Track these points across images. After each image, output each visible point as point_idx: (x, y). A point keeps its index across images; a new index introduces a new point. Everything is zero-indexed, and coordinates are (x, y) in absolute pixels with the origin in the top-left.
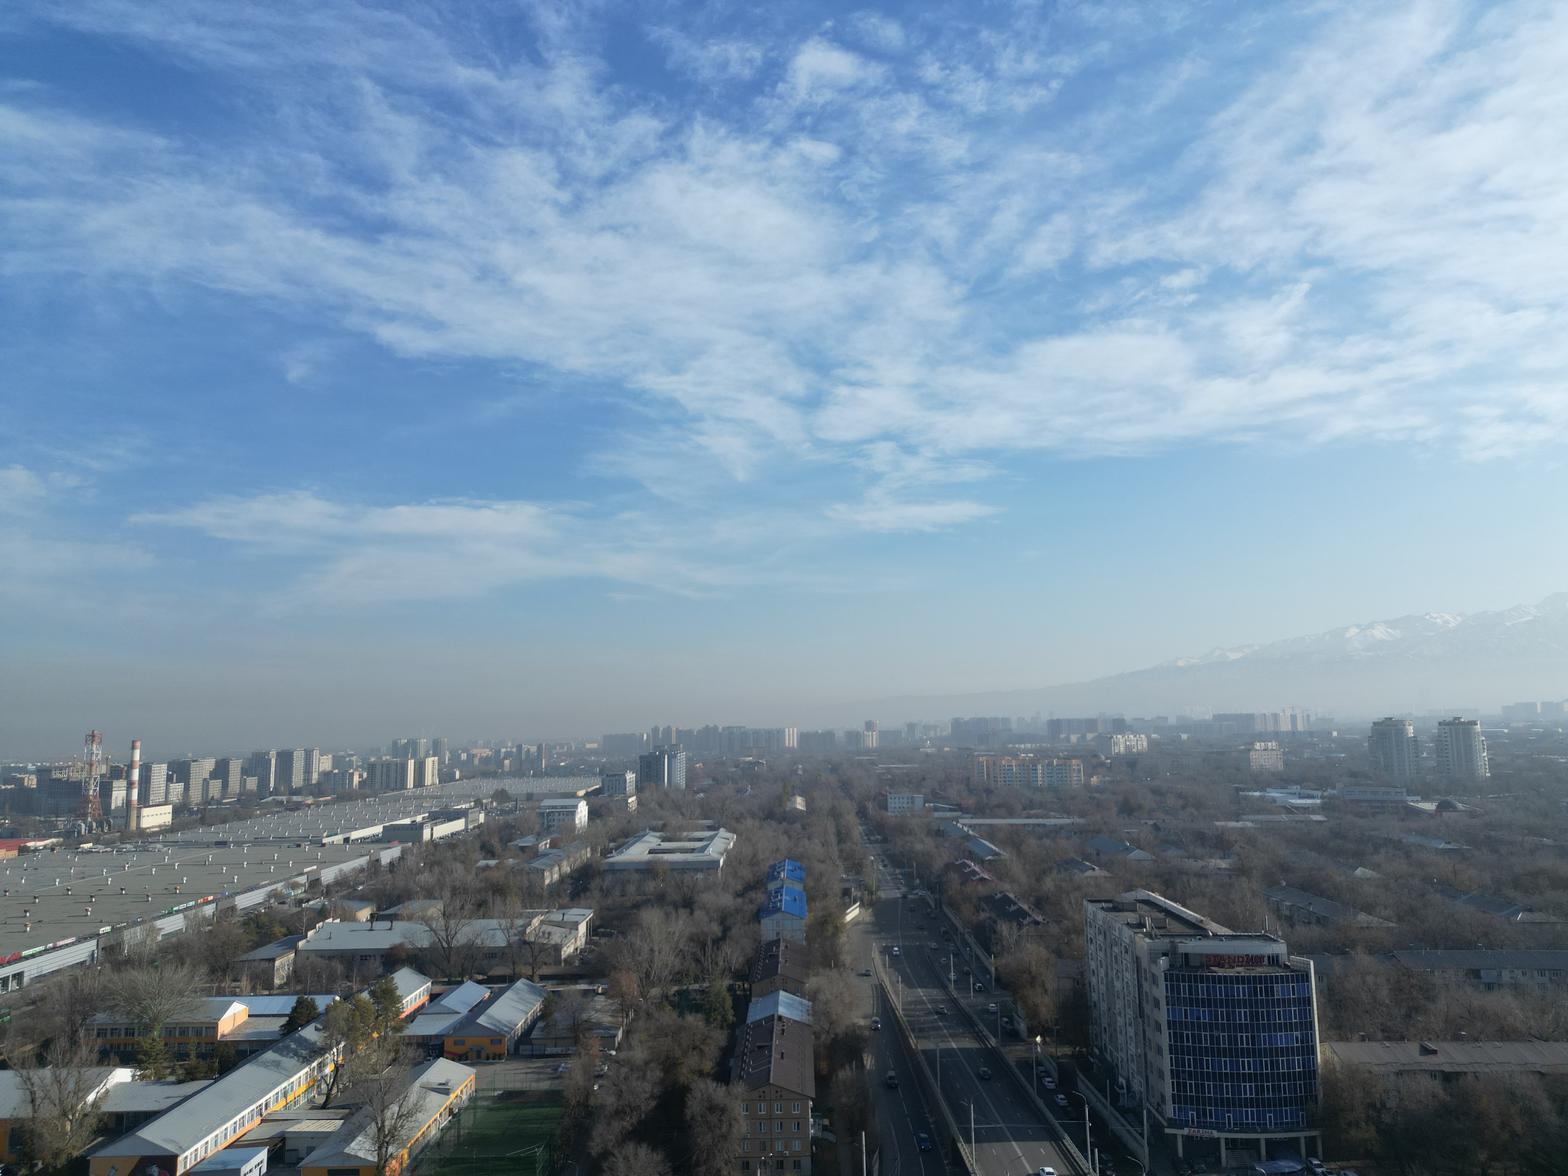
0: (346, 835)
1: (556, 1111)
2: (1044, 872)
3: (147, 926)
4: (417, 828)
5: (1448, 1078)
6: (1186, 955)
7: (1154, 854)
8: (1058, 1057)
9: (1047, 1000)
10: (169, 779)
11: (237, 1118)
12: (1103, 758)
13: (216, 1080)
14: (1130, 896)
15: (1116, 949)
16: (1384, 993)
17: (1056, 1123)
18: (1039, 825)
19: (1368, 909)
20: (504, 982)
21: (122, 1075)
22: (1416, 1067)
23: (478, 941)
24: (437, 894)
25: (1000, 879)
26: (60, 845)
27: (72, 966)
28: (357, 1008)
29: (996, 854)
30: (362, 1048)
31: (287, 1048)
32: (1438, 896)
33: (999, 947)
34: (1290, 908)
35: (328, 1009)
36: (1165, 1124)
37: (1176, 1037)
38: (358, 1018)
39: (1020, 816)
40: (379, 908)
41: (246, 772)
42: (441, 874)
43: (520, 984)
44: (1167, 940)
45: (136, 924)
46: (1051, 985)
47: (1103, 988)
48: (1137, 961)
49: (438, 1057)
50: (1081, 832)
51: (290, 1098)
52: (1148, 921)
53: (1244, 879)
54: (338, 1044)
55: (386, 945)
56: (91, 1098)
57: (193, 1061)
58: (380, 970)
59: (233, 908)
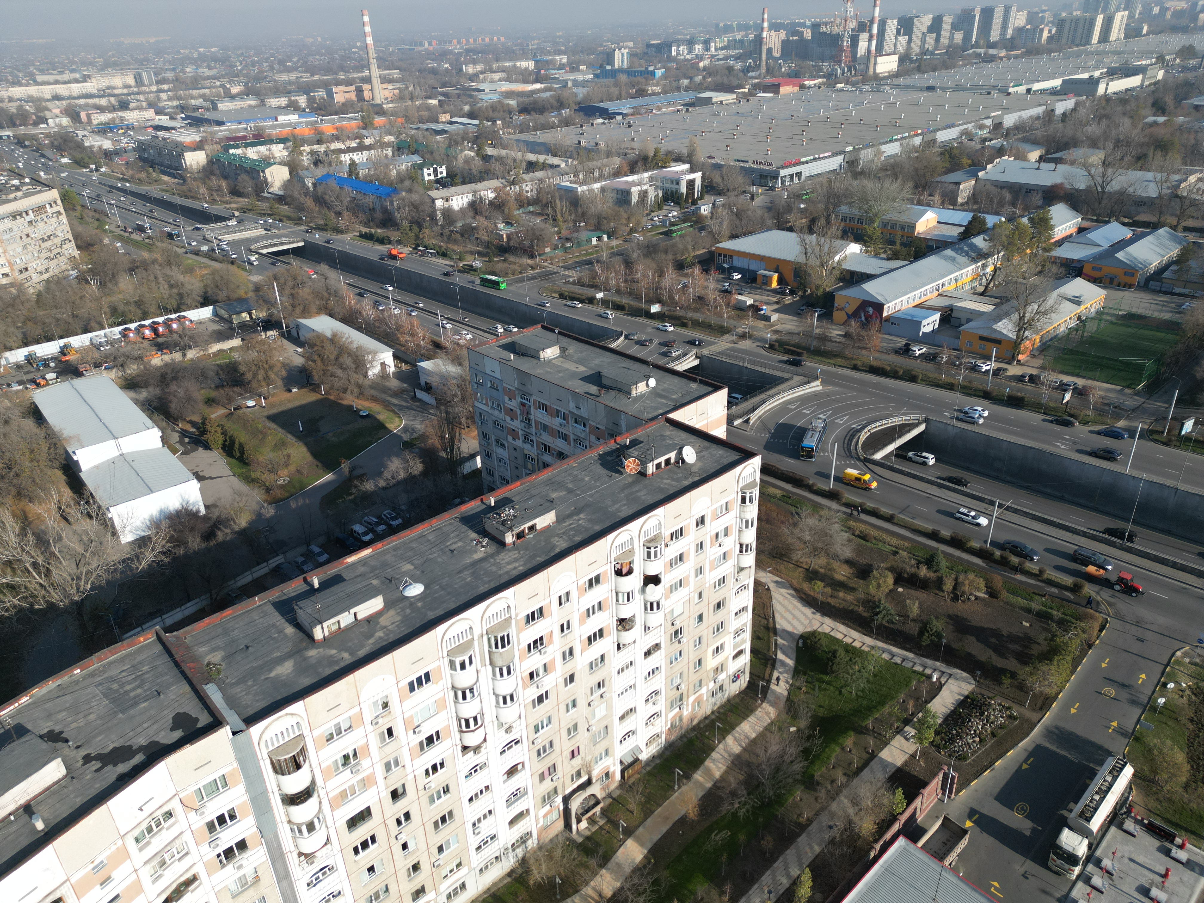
0: (1029, 87)
1: (1171, 337)
3: (876, 149)
4: (1094, 82)
10: (898, 33)
11: (923, 290)
13: (912, 262)
20: (1148, 228)
21: (854, 248)
23: (1131, 190)
24: (1100, 145)
26: (824, 84)
27: (828, 172)
28: (1017, 229)
30: (1016, 259)
31: (961, 249)
35: (995, 226)
38: (1016, 237)
40: (1047, 152)
41: (955, 27)
42: (1108, 126)
43: (1162, 231)
45: (868, 146)
49: (1076, 276)
51: (960, 283)
54: (999, 253)
55: (1049, 184)
56: (837, 258)
57: (898, 247)
58: (1040, 203)
59: (934, 141)
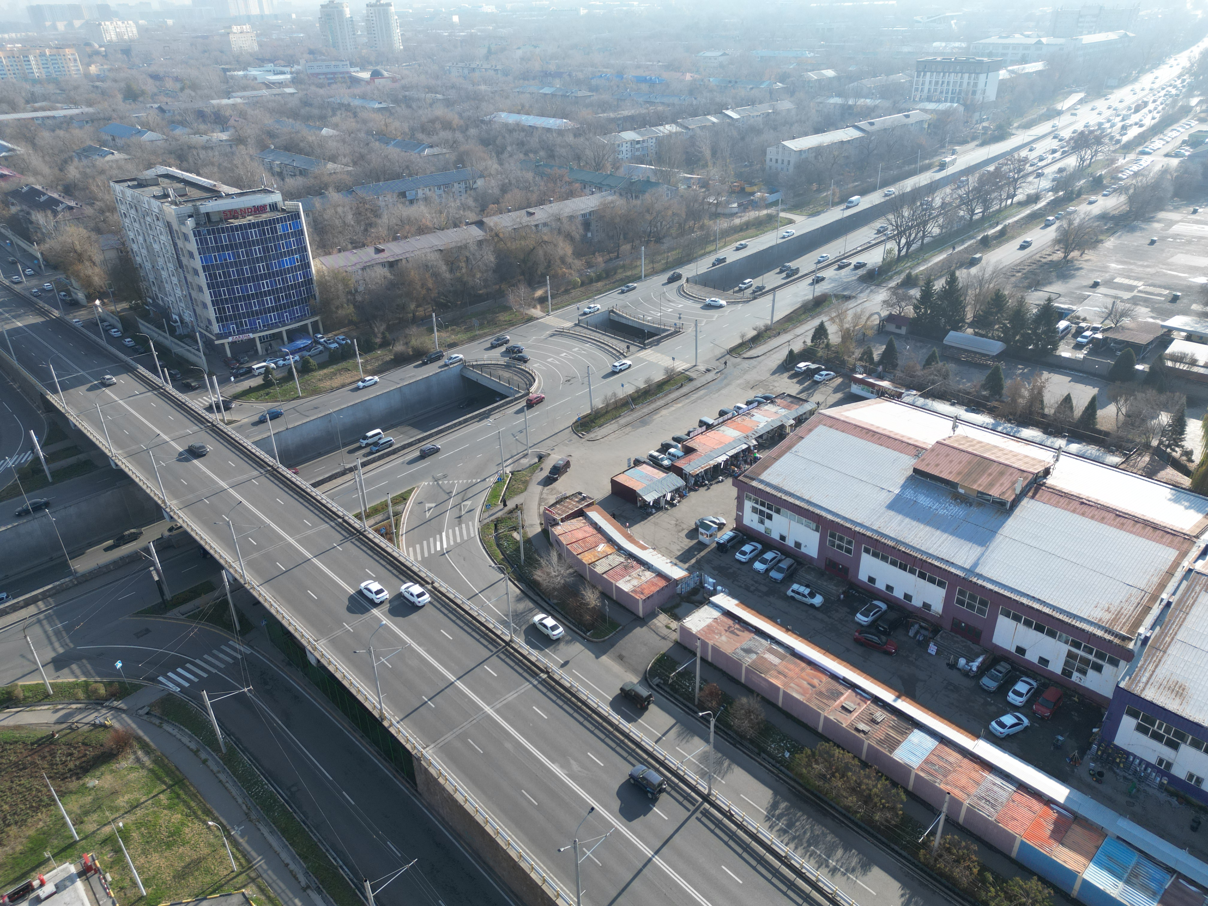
2: (65, 162)
5: (392, 265)
6: (208, 214)
7: (164, 134)
8: (118, 312)
9: (97, 270)
12: (96, 46)
14: (150, 174)
15: (148, 219)
16: (350, 218)
17: (128, 359)
18: (48, 118)
19: (333, 159)
22: (373, 262)
25: (22, 173)
29: (10, 150)
32: (377, 143)
33: (39, 235)
34: (280, 166)
36: (214, 338)
37: (211, 277)
39: (24, 110)
44: (190, 205)
46: (98, 258)
47: (144, 252)
48: (169, 225)
50: (92, 121)
52: (171, 192)
53: (242, 147)
